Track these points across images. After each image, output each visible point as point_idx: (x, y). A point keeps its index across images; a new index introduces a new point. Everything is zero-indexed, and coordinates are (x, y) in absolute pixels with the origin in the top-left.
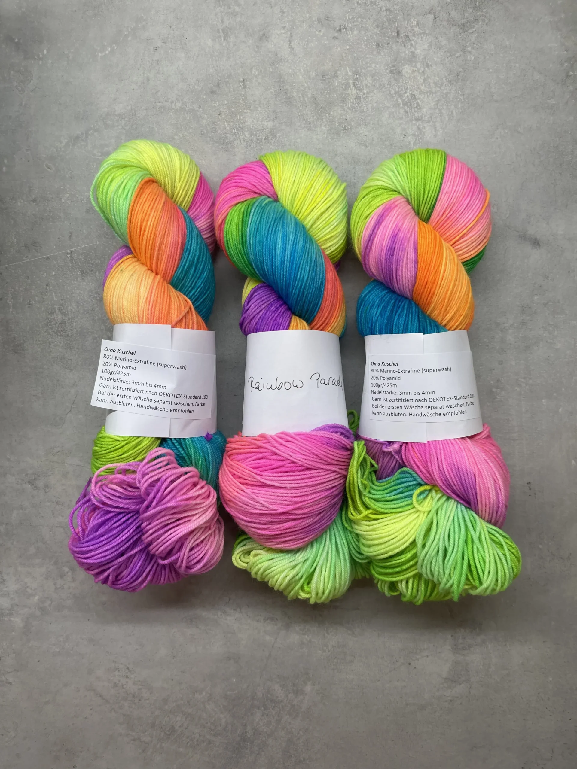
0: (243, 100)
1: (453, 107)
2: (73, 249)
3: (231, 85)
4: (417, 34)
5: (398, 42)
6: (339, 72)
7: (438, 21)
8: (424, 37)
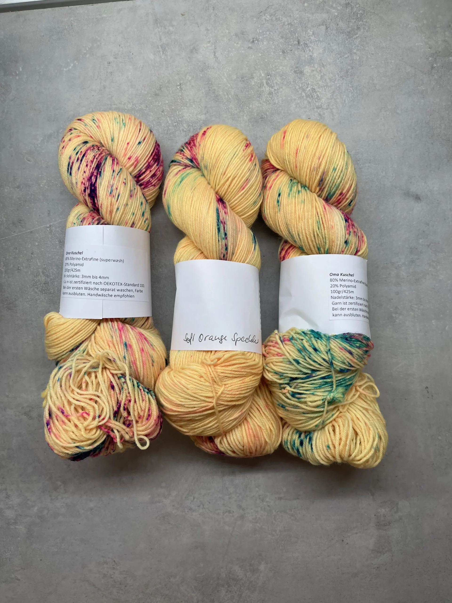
0: (180, 99)
1: (345, 96)
2: (52, 224)
3: (170, 89)
4: (314, 42)
5: (299, 49)
6: (254, 75)
7: (329, 30)
8: (319, 44)
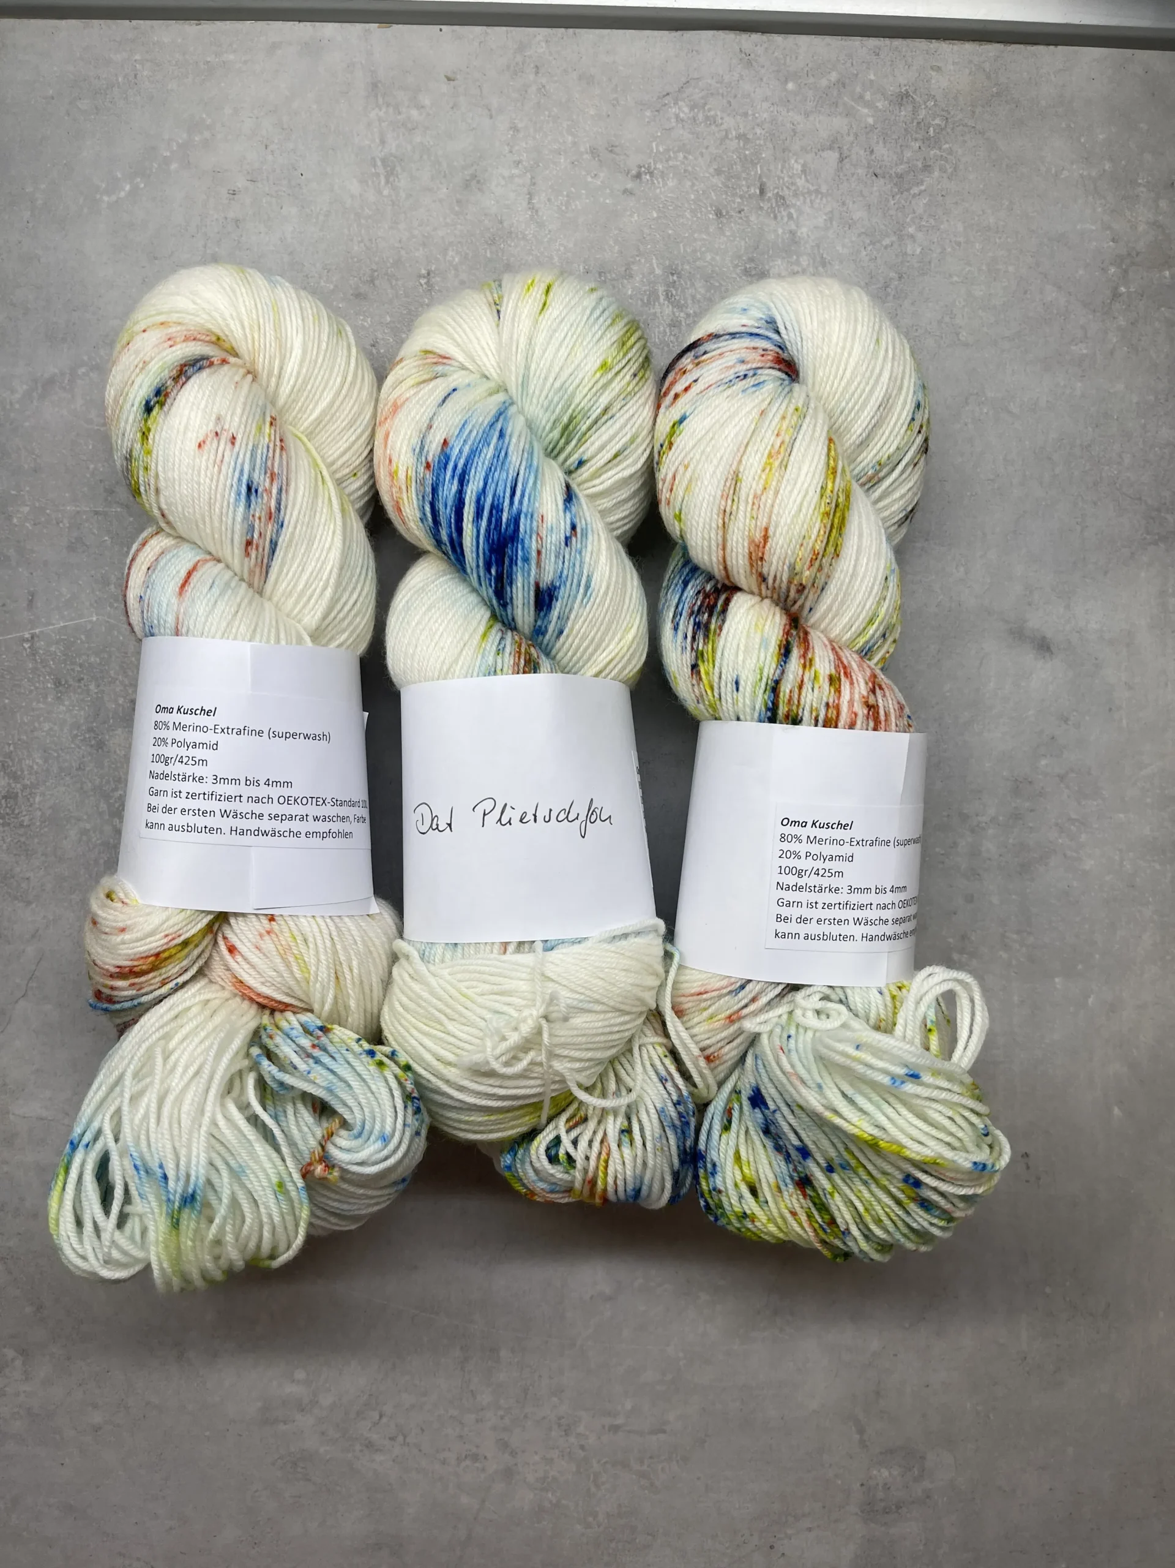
2: (37, 631)
3: (400, 283)
5: (761, 208)
6: (635, 268)
7: (848, 166)
8: (818, 201)
